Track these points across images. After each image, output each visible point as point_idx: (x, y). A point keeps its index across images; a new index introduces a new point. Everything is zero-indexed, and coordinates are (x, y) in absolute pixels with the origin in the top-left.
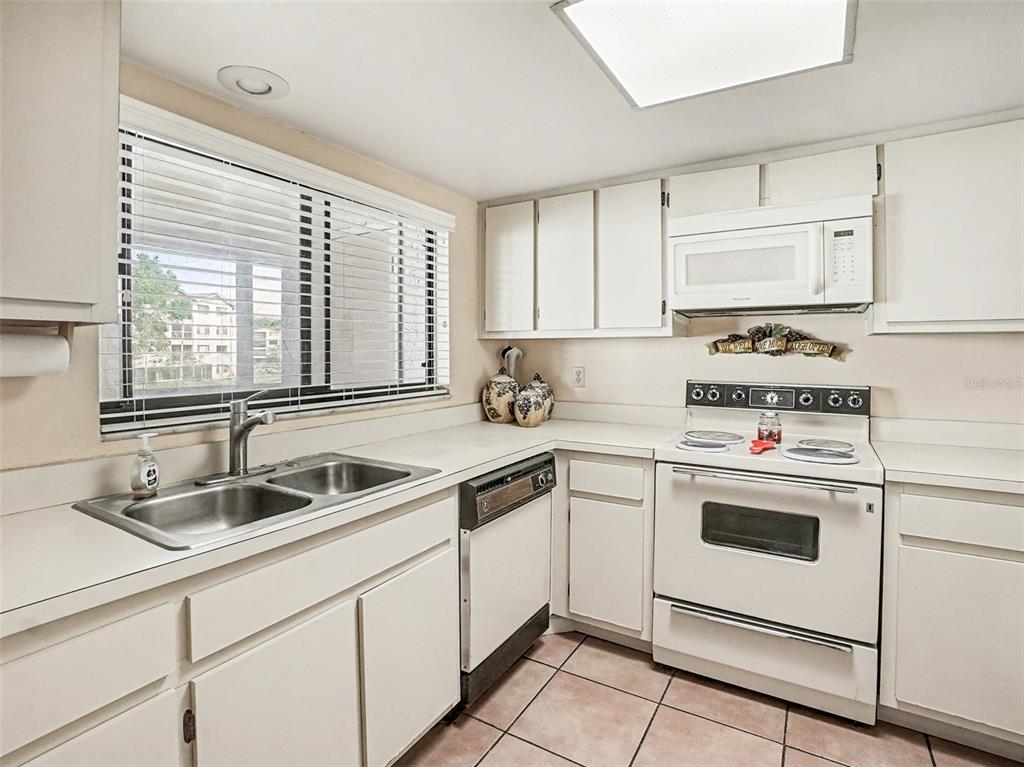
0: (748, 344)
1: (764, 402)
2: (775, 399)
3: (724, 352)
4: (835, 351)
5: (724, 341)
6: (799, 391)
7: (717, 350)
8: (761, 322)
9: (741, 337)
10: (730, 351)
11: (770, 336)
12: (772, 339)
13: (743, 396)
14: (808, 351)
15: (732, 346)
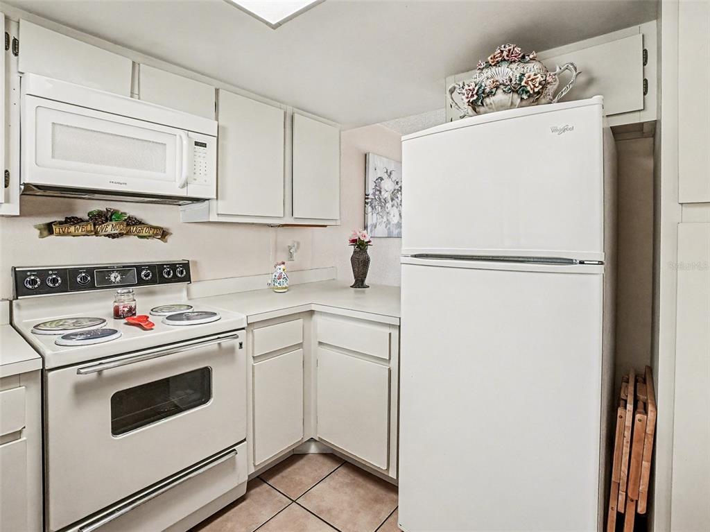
0: (90, 227)
1: (109, 281)
2: (118, 279)
3: (59, 234)
4: (163, 234)
5: (61, 223)
6: (139, 268)
7: (51, 232)
8: (99, 206)
9: (82, 220)
10: (69, 234)
11: (111, 220)
12: (114, 223)
13: (89, 278)
14: (144, 234)
15: (72, 229)
